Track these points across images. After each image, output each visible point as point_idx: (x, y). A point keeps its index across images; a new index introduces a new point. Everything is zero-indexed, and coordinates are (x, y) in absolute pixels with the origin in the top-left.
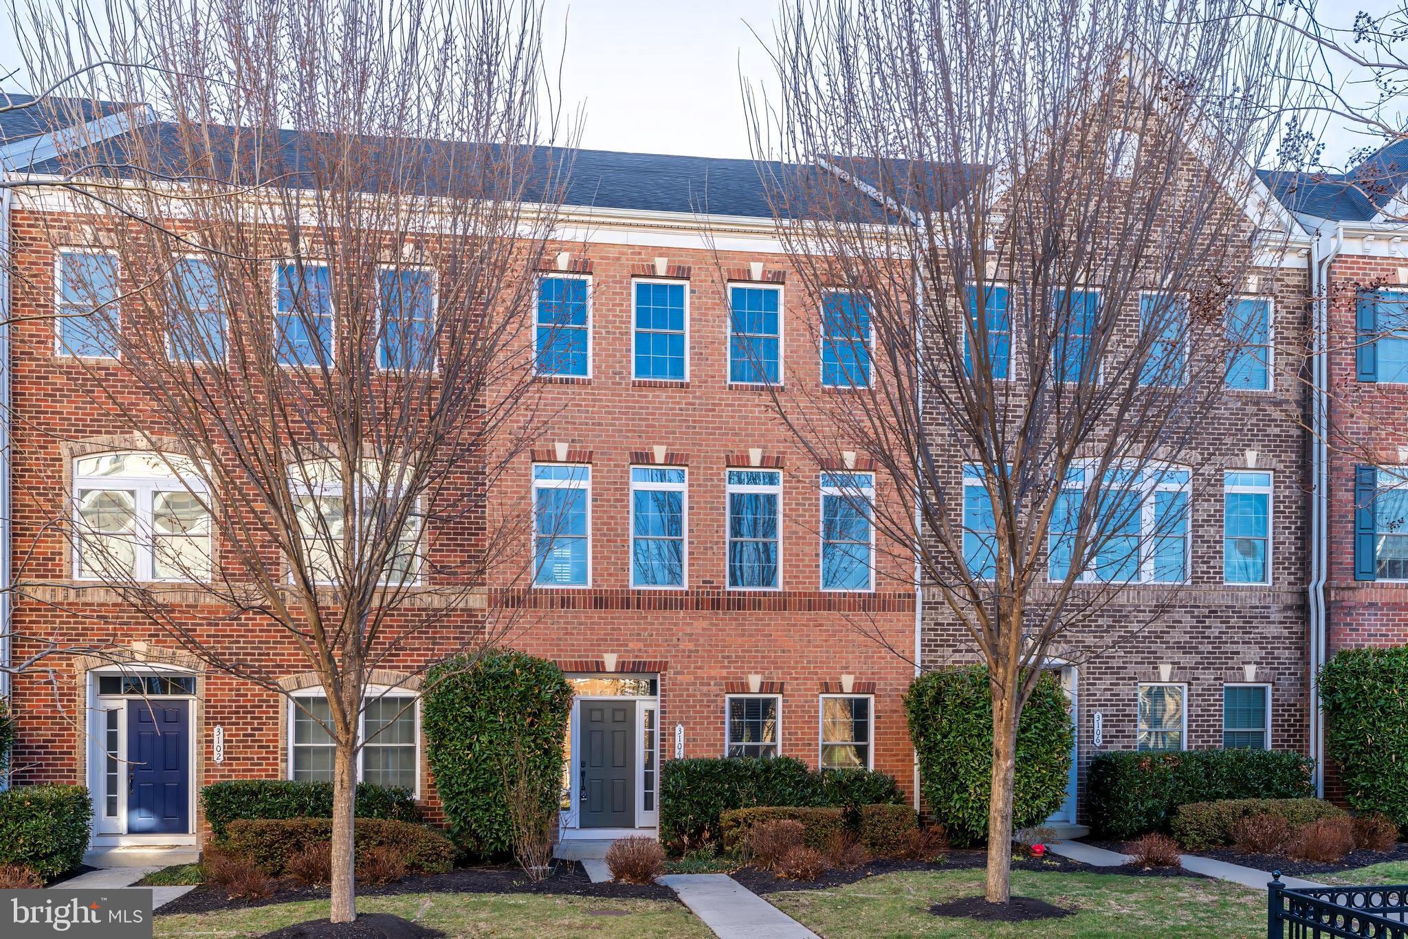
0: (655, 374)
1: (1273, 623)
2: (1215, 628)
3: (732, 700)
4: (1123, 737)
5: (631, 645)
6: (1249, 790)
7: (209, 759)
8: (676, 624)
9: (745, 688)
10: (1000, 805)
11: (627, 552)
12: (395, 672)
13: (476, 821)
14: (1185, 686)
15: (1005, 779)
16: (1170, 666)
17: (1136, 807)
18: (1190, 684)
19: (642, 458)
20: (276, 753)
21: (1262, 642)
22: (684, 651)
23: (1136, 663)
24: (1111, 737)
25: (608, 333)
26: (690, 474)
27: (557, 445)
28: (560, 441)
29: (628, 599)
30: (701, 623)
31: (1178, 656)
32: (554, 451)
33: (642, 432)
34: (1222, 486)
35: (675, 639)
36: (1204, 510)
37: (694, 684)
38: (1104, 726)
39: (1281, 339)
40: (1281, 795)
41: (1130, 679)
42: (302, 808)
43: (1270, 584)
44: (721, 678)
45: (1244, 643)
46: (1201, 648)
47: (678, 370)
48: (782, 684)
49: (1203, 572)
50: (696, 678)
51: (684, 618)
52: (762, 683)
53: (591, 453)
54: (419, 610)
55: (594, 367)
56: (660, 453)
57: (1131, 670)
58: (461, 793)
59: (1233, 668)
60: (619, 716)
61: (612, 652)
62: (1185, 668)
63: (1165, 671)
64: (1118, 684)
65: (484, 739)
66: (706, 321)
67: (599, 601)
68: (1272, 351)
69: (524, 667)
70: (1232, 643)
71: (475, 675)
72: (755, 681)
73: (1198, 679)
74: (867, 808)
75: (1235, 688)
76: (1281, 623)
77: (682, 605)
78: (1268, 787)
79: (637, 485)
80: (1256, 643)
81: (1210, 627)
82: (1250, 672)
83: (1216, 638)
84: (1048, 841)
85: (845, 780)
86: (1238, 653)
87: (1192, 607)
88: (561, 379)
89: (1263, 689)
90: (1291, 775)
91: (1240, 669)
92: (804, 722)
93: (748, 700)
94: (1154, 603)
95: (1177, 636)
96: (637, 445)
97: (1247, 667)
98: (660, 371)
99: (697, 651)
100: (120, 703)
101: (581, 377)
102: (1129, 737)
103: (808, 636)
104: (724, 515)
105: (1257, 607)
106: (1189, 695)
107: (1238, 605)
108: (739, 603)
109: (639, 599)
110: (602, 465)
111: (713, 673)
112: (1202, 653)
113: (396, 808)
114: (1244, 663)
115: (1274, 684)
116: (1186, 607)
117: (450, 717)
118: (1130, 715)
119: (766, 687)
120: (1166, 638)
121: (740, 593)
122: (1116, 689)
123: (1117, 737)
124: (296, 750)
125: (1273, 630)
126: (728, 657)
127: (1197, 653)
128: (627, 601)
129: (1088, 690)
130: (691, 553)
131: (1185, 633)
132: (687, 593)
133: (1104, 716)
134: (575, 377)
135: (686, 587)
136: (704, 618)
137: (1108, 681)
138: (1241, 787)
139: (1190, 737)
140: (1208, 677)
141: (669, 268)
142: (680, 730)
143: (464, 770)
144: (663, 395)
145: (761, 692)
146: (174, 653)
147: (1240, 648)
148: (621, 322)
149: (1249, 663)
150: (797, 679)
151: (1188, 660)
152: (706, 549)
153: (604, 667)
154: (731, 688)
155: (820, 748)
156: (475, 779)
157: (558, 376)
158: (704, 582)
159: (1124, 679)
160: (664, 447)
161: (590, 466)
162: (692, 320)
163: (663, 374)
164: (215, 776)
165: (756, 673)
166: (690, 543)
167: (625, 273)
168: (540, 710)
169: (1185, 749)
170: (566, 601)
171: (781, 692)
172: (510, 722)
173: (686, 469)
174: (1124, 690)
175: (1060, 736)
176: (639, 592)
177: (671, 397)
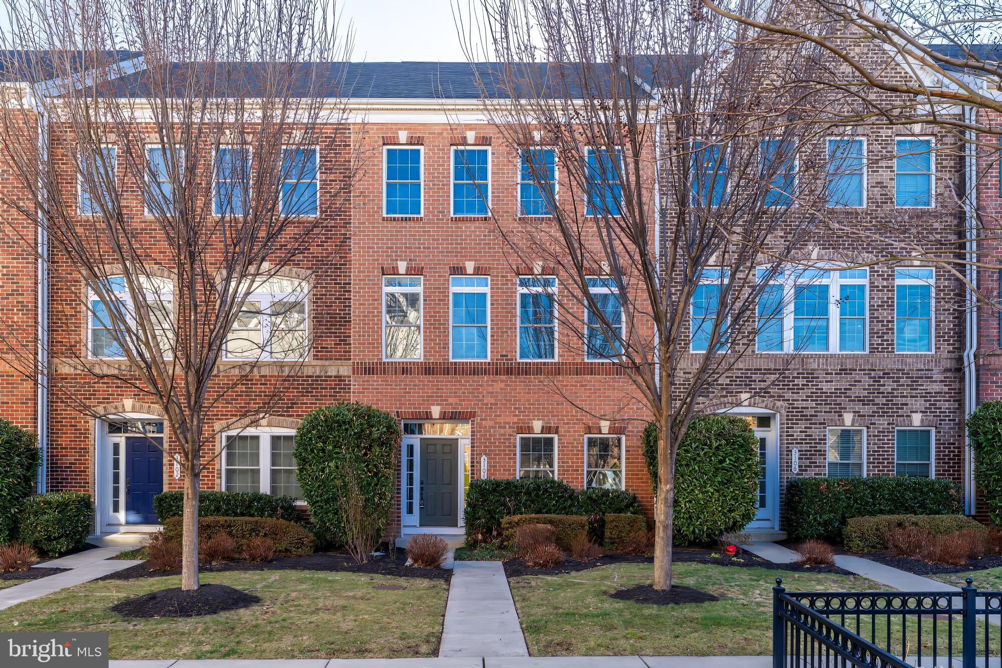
0: (468, 212)
1: (936, 381)
2: (889, 386)
3: (522, 439)
4: (815, 467)
5: (450, 400)
6: (907, 507)
7: (171, 476)
8: (481, 386)
9: (530, 430)
10: (662, 517)
11: (448, 336)
12: (291, 419)
13: (329, 520)
14: (865, 429)
15: (666, 499)
16: (852, 414)
17: (815, 520)
18: (868, 428)
19: (458, 270)
20: (213, 472)
21: (926, 395)
22: (487, 404)
23: (825, 412)
24: (806, 466)
25: (434, 185)
26: (492, 280)
27: (399, 263)
28: (401, 260)
29: (448, 368)
30: (500, 384)
31: (858, 407)
32: (397, 268)
33: (458, 252)
34: (893, 279)
35: (481, 396)
36: (879, 298)
37: (494, 427)
38: (799, 459)
39: (941, 168)
40: (932, 512)
41: (820, 424)
42: (218, 509)
43: (933, 352)
44: (514, 423)
45: (911, 397)
46: (877, 401)
47: (483, 208)
48: (558, 427)
49: (878, 344)
50: (496, 423)
51: (488, 381)
52: (543, 427)
53: (423, 268)
54: (307, 377)
55: (425, 208)
56: (470, 266)
57: (821, 417)
58: (318, 502)
59: (903, 416)
60: (447, 449)
61: (437, 405)
62: (864, 416)
63: (848, 418)
64: (811, 428)
65: (332, 464)
66: (503, 173)
67: (428, 369)
68: (933, 178)
69: (361, 416)
70: (902, 397)
71: (326, 421)
72: (537, 425)
73: (874, 424)
74: (610, 516)
75: (905, 431)
76: (942, 381)
77: (486, 372)
78: (923, 506)
79: (454, 289)
80: (921, 397)
81: (884, 385)
82: (917, 419)
83: (888, 393)
84: (745, 543)
85: (594, 496)
86: (907, 404)
87: (869, 370)
88: (402, 218)
89: (928, 432)
90: (941, 497)
91: (909, 416)
92: (573, 455)
93: (533, 438)
94: (839, 367)
95: (858, 391)
96: (454, 261)
97: (914, 415)
98: (471, 209)
99: (496, 404)
100: (121, 439)
101: (415, 216)
102: (820, 466)
103: (576, 393)
104: (515, 308)
105: (922, 370)
106: (869, 436)
107: (906, 368)
108: (526, 370)
109: (455, 368)
110: (430, 276)
111: (508, 420)
112: (878, 404)
113: (280, 511)
114: (911, 412)
115: (936, 428)
116: (865, 370)
117: (309, 449)
118: (820, 451)
119: (545, 430)
120: (849, 393)
121: (526, 364)
122: (809, 432)
123: (810, 467)
124: (228, 471)
125: (935, 387)
126: (518, 408)
127: (873, 405)
128: (449, 370)
129: (787, 432)
130: (492, 336)
131: (864, 389)
132: (489, 363)
133: (799, 451)
134: (412, 216)
135: (489, 360)
136: (502, 381)
137: (802, 425)
138: (899, 505)
139: (868, 467)
140: (882, 423)
141: (476, 138)
142: (484, 460)
143: (319, 486)
144: (473, 226)
145: (542, 433)
146: (149, 407)
147: (909, 400)
148: (443, 177)
149: (916, 412)
150: (568, 423)
151: (866, 410)
152: (503, 332)
153: (431, 416)
154: (520, 430)
155: (585, 473)
156: (327, 492)
157: (400, 216)
158: (501, 356)
159: (816, 424)
160: (473, 263)
161: (422, 277)
162: (493, 173)
163: (473, 212)
164: (175, 488)
165: (539, 419)
166: (492, 328)
167: (447, 143)
168: (371, 446)
169: (865, 476)
170: (405, 369)
171: (557, 433)
172: (350, 453)
173: (489, 277)
174: (815, 432)
175: (749, 466)
176: (455, 363)
177: (478, 228)
